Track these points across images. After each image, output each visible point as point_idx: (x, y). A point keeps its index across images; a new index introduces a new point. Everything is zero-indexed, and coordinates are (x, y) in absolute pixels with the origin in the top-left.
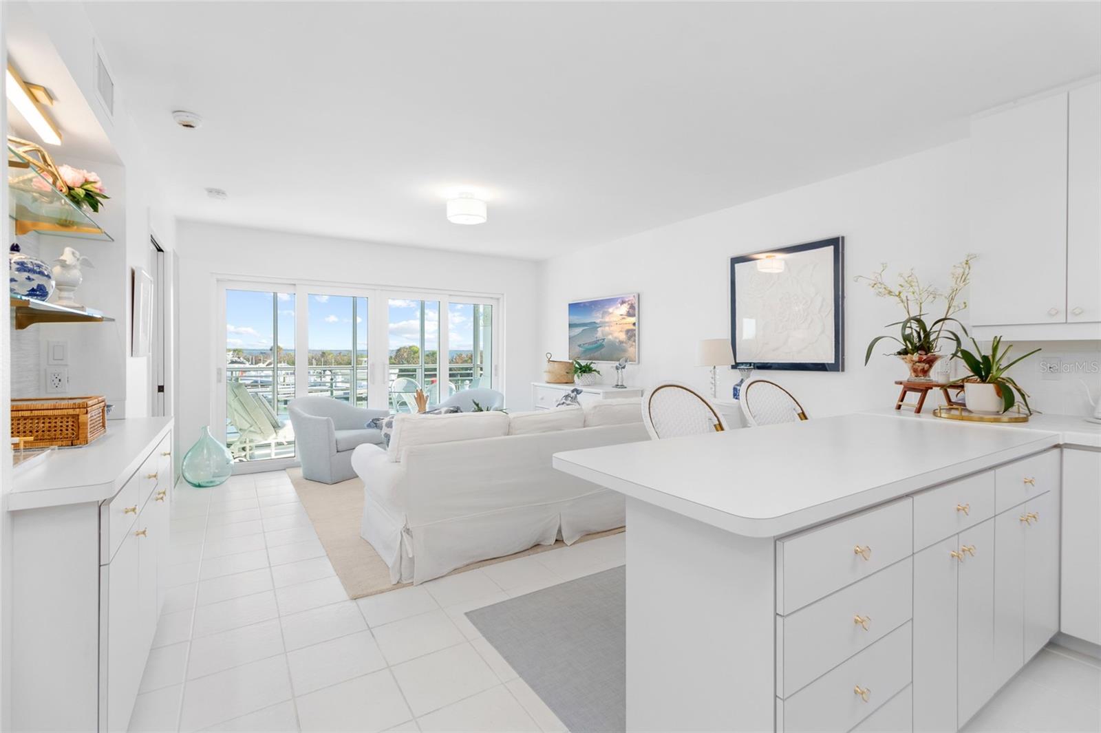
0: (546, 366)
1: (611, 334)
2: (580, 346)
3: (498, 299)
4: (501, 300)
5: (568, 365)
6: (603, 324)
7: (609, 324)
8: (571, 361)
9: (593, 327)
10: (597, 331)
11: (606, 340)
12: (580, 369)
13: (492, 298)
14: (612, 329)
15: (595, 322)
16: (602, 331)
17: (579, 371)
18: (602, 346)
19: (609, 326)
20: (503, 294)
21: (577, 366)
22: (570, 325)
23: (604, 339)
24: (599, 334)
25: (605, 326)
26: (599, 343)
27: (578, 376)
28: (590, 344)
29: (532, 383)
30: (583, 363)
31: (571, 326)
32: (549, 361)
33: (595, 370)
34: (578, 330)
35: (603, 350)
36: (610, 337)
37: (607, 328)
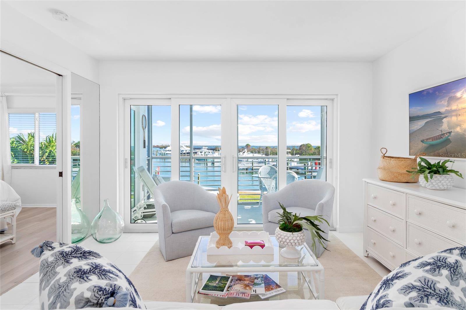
0: (380, 162)
1: (460, 125)
2: (422, 141)
3: (333, 100)
4: (335, 101)
5: (409, 162)
6: (448, 114)
7: (457, 113)
8: (413, 157)
9: (438, 117)
10: (443, 122)
11: (452, 134)
12: (429, 168)
13: (327, 99)
14: (460, 118)
15: (439, 112)
16: (449, 123)
17: (428, 171)
18: (448, 141)
19: (457, 115)
20: (337, 95)
21: (423, 164)
22: (410, 118)
23: (450, 133)
24: (445, 126)
25: (452, 116)
26: (444, 138)
27: (426, 178)
28: (434, 139)
29: (364, 180)
30: (433, 160)
31: (412, 119)
32: (384, 157)
33: (451, 171)
34: (421, 123)
35: (450, 145)
36: (458, 129)
37: (454, 119)
